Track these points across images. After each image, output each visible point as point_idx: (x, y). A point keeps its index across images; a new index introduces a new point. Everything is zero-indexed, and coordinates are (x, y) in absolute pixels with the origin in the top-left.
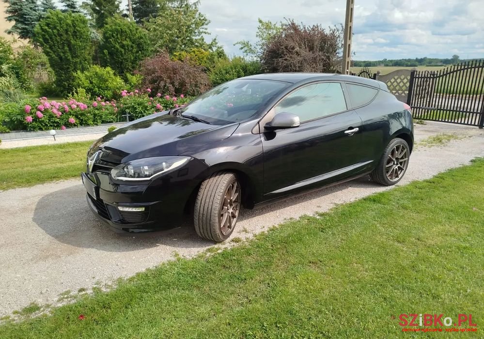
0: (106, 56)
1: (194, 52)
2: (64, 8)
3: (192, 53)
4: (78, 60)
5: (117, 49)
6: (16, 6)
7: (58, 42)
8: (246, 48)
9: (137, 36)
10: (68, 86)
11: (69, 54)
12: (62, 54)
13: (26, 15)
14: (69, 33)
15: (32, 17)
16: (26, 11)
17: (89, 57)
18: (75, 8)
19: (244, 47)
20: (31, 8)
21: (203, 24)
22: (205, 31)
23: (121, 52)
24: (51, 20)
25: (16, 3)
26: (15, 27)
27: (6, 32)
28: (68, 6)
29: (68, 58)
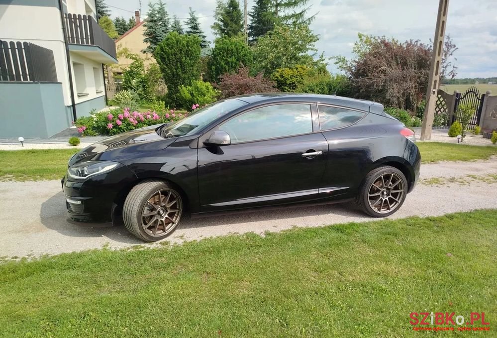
0: (212, 72)
1: (297, 69)
2: (189, 30)
3: (295, 70)
4: (186, 76)
5: (222, 66)
6: (151, 29)
7: (173, 60)
8: (340, 64)
9: (242, 54)
10: (177, 99)
11: (180, 70)
12: (174, 70)
13: (158, 37)
14: (183, 52)
15: (162, 39)
16: (158, 33)
17: (197, 72)
18: (197, 29)
19: (340, 62)
20: (163, 31)
21: (311, 41)
22: (312, 47)
23: (225, 68)
24: (171, 41)
25: (152, 26)
26: (150, 48)
27: (141, 51)
28: (191, 28)
29: (179, 73)
